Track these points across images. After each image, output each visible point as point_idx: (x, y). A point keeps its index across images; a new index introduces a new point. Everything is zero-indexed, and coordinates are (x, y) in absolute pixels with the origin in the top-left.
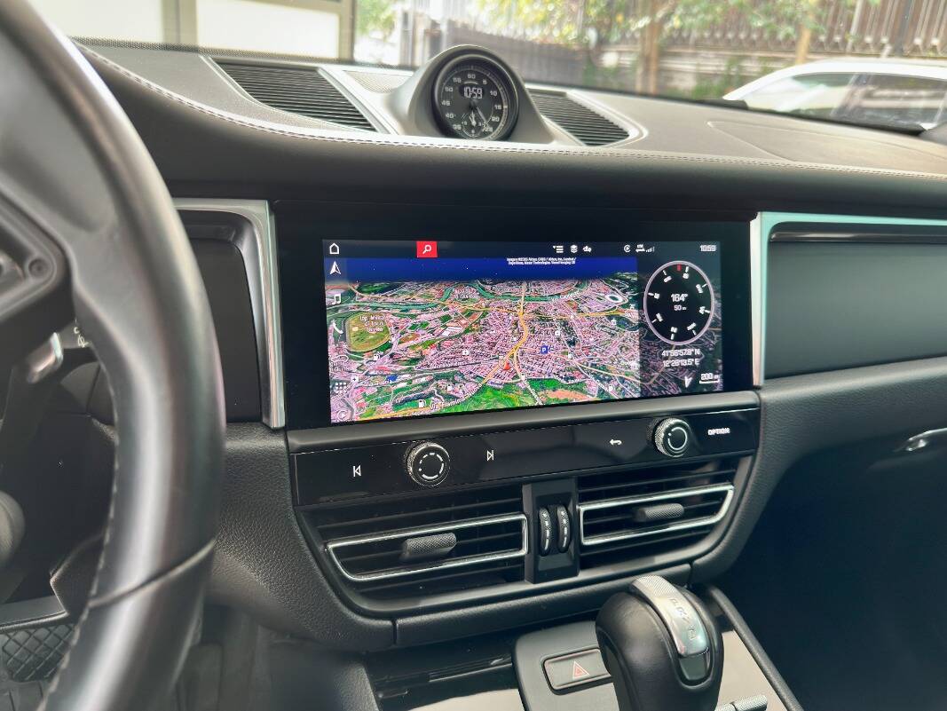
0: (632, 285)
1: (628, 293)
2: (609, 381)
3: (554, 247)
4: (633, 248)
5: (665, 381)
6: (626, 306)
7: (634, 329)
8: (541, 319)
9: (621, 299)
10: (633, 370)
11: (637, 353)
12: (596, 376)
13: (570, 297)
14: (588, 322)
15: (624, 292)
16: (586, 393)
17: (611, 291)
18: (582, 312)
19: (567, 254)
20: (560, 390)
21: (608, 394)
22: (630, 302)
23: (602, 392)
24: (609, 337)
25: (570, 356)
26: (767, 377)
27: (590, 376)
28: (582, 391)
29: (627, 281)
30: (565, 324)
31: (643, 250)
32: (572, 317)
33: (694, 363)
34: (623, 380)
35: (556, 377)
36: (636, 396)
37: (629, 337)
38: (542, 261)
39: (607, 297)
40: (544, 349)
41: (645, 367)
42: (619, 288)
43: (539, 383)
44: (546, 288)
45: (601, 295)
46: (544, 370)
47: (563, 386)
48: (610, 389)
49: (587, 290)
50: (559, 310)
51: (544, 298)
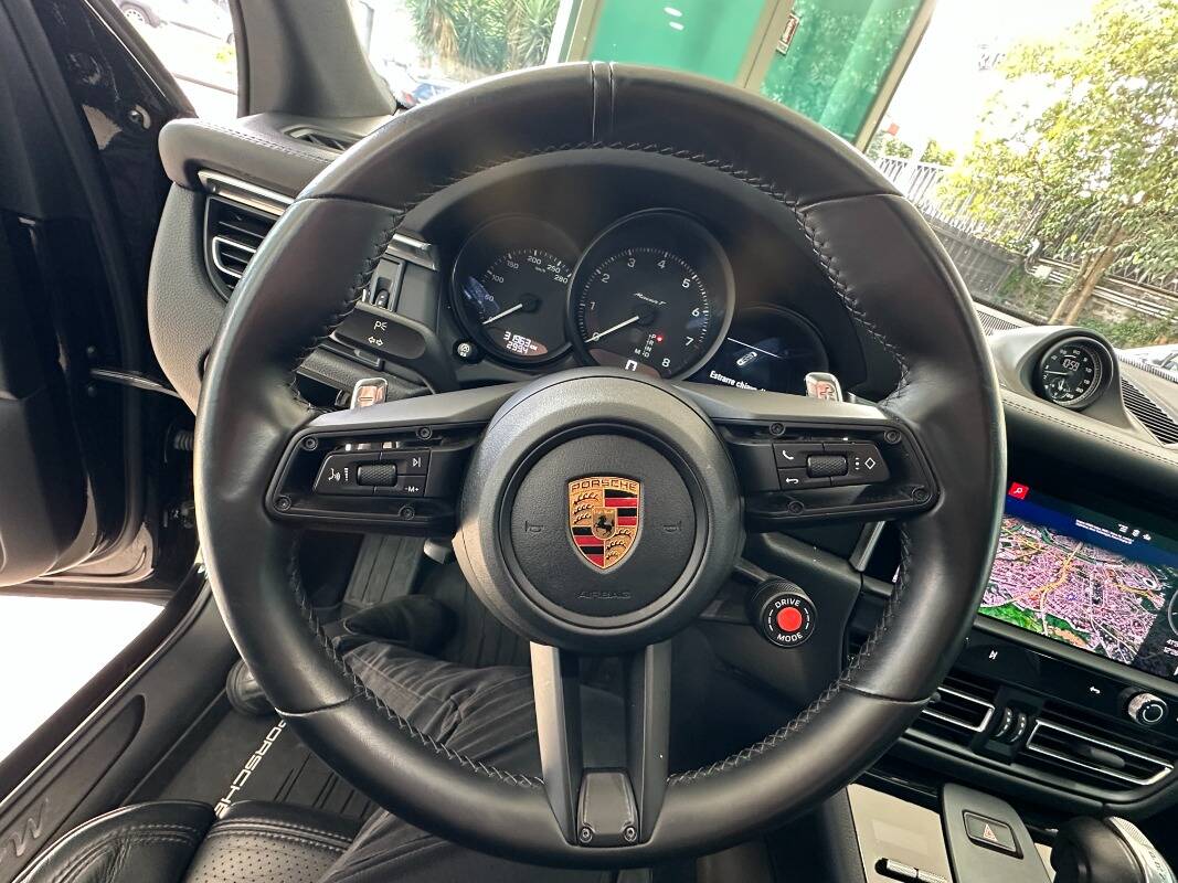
0: (1171, 578)
1: (1164, 584)
2: (1110, 642)
3: (1120, 525)
5: (1157, 663)
6: (1156, 593)
7: (1154, 613)
8: (1080, 574)
9: (1155, 585)
10: (1135, 642)
11: (1146, 631)
12: (1102, 634)
13: (1113, 567)
14: (1118, 592)
15: (1161, 581)
16: (1087, 643)
17: (1150, 576)
18: (1117, 582)
19: (1128, 534)
20: (1067, 631)
21: (1104, 651)
22: (1163, 591)
23: (1100, 647)
24: (1129, 609)
25: (1089, 610)
27: (1098, 633)
28: (1084, 639)
29: (1167, 573)
30: (1099, 585)
32: (1106, 583)
34: (1122, 646)
35: (1069, 621)
36: (1127, 663)
37: (1147, 617)
38: (1105, 532)
39: (1144, 580)
40: (1071, 597)
41: (1147, 644)
42: (1158, 577)
43: (1054, 621)
44: (1096, 554)
45: (1141, 576)
46: (1063, 611)
47: (1071, 629)
48: (1109, 649)
49: (1130, 569)
50: (1098, 574)
51: (1091, 560)
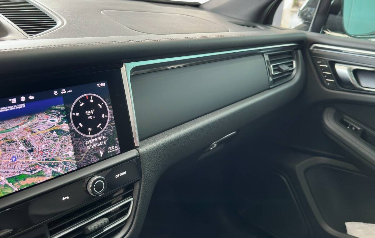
0: (62, 111)
1: (61, 116)
2: (57, 166)
3: (10, 100)
4: (59, 92)
5: (90, 157)
6: (61, 123)
7: (68, 134)
8: (9, 142)
9: (57, 120)
10: (70, 156)
11: (71, 146)
12: (49, 165)
13: (25, 125)
14: (39, 137)
15: (58, 116)
16: (45, 176)
17: (50, 117)
18: (35, 132)
19: (19, 102)
20: (28, 179)
21: (58, 173)
22: (63, 120)
23: (54, 173)
24: (53, 142)
25: (31, 158)
26: (141, 140)
27: (46, 166)
28: (42, 175)
29: (58, 110)
30: (25, 141)
31: (65, 92)
32: (28, 137)
33: (103, 143)
34: (65, 163)
35: (25, 172)
36: (75, 169)
37: (65, 139)
38: (4, 109)
39: (49, 121)
40: (14, 159)
41: (77, 152)
42: (55, 115)
43: (14, 179)
44: (9, 125)
45: (45, 120)
46: (16, 170)
47: (29, 176)
48: (59, 170)
49: (36, 120)
50: (20, 135)
51: (9, 130)
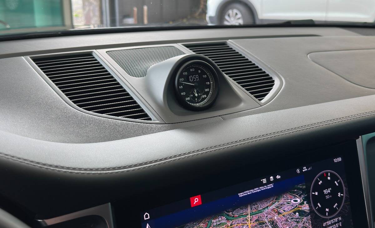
0: (303, 191)
1: (303, 196)
3: (262, 180)
4: (301, 170)
6: (302, 204)
7: (308, 215)
8: (260, 224)
9: (299, 200)
13: (273, 206)
14: (284, 219)
15: (300, 196)
17: (293, 197)
18: (281, 213)
19: (269, 182)
22: (304, 200)
24: (296, 223)
29: (300, 189)
30: (273, 223)
31: (306, 170)
32: (276, 218)
33: (339, 225)
37: (306, 220)
38: (257, 190)
39: (292, 201)
42: (297, 195)
44: (260, 206)
45: (289, 200)
49: (282, 201)
50: (269, 216)
51: (260, 212)
